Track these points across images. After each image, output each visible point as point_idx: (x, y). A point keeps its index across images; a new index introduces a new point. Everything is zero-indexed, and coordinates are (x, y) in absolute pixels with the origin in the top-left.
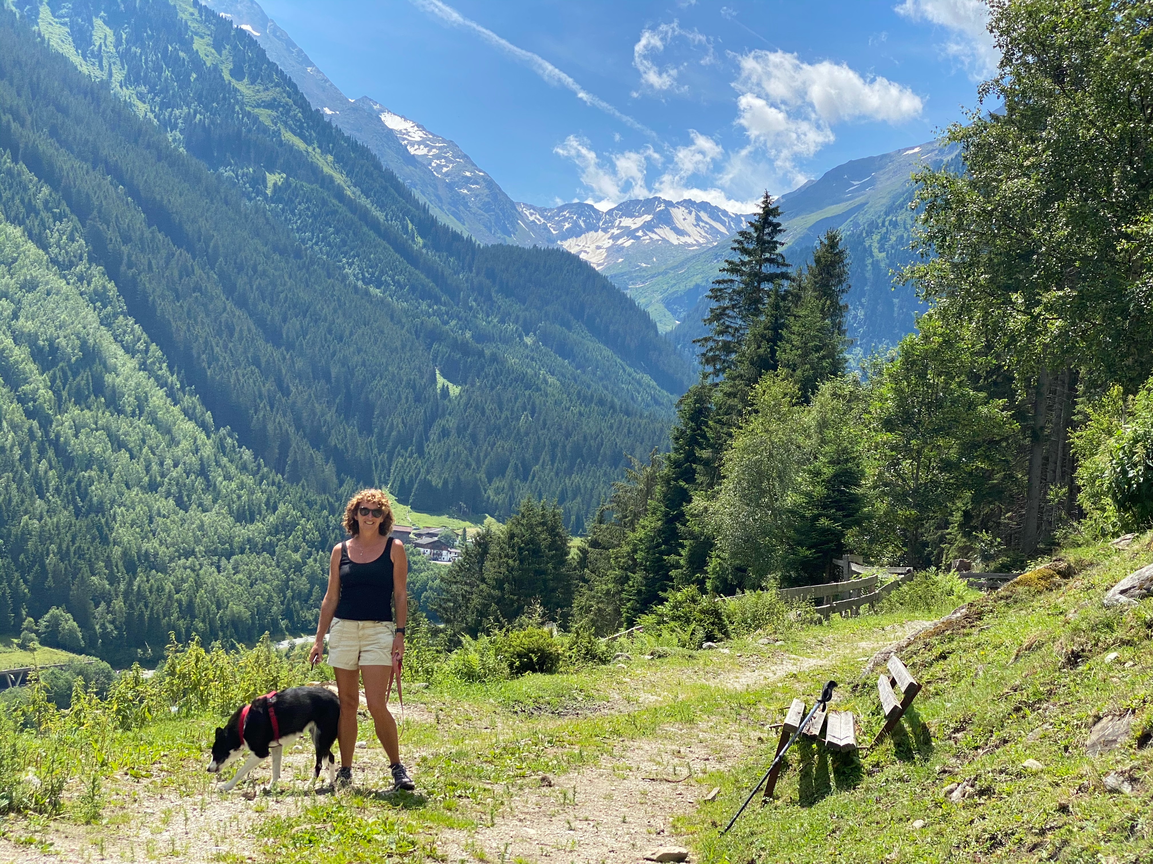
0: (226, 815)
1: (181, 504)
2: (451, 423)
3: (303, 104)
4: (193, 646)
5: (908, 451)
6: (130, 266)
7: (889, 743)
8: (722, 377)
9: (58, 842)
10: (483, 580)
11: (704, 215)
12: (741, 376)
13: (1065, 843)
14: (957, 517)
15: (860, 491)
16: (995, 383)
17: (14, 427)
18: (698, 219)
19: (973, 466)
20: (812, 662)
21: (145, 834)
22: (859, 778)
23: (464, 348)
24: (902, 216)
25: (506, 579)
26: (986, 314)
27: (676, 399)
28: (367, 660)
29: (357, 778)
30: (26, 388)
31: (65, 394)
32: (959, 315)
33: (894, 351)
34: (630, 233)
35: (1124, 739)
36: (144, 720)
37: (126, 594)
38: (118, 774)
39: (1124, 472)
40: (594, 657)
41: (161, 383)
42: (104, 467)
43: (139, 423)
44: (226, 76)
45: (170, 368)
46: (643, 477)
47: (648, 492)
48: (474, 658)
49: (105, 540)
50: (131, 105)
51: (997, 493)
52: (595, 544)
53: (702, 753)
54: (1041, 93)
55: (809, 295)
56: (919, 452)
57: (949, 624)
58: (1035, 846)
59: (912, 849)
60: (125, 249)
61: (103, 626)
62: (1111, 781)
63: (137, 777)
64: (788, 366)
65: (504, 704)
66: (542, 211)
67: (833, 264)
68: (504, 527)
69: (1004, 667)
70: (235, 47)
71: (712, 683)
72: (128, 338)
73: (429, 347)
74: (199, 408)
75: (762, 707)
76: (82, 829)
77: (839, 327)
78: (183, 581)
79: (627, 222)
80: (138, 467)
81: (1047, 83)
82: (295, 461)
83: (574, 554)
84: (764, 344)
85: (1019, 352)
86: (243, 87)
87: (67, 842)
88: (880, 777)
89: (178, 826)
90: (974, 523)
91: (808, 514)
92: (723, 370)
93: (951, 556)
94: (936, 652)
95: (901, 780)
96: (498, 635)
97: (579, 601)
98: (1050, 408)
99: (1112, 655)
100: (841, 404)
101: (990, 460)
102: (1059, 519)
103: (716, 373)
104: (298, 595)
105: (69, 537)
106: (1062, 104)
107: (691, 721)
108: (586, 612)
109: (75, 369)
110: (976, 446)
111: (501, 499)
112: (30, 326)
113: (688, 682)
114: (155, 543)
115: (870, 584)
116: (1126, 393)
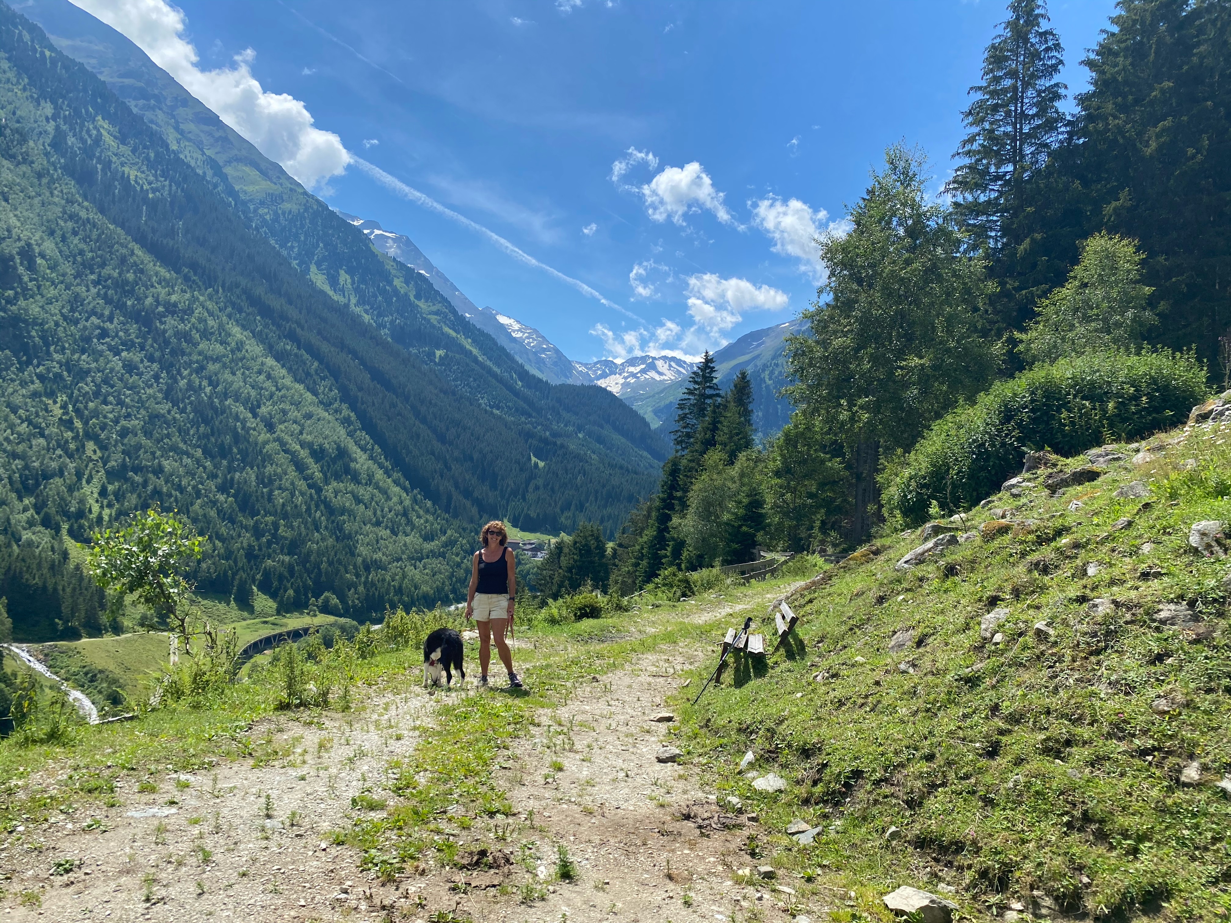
0: (419, 704)
1: (394, 533)
2: (540, 482)
3: (454, 312)
4: (399, 611)
5: (788, 488)
6: (362, 403)
7: (782, 651)
8: (686, 451)
9: (327, 723)
10: (560, 568)
11: (673, 364)
12: (696, 451)
13: (879, 702)
14: (818, 524)
15: (763, 511)
16: (834, 450)
17: (302, 494)
18: (670, 366)
19: (825, 495)
20: (741, 607)
21: (375, 717)
22: (767, 671)
23: (545, 441)
24: (781, 361)
25: (573, 566)
26: (828, 412)
27: (662, 464)
28: (494, 616)
29: (491, 681)
30: (308, 472)
31: (329, 474)
32: (812, 413)
33: (780, 434)
34: (634, 375)
35: (909, 643)
36: (373, 653)
37: (365, 583)
38: (359, 684)
39: (905, 496)
40: (620, 608)
41: (381, 466)
42: (351, 514)
43: (370, 489)
44: (412, 298)
45: (386, 458)
46: (645, 507)
47: (649, 516)
48: (555, 611)
49: (353, 554)
50: (360, 316)
51: (839, 510)
52: (620, 545)
53: (681, 660)
54: (852, 291)
55: (732, 405)
56: (795, 489)
57: (814, 583)
58: (863, 705)
59: (796, 709)
60: (360, 394)
61: (353, 601)
62: (902, 667)
63: (370, 685)
64: (721, 444)
65: (572, 637)
66: (585, 365)
67: (744, 388)
68: (571, 538)
69: (844, 606)
70: (416, 283)
71: (686, 620)
72: (363, 442)
73: (527, 441)
74: (402, 480)
75: (714, 632)
76: (340, 715)
77: (749, 422)
78: (396, 575)
79: (631, 369)
80: (370, 513)
81: (855, 286)
82: (455, 506)
83: (609, 551)
84: (708, 432)
85: (846, 432)
86: (422, 304)
87: (332, 723)
88: (778, 670)
89: (393, 712)
90: (827, 526)
91: (736, 524)
92: (686, 448)
93: (815, 545)
94: (807, 599)
95: (789, 671)
96: (568, 598)
97: (612, 577)
98: (865, 462)
99: (901, 597)
100: (752, 464)
101: (834, 491)
102: (873, 523)
103: (683, 449)
104: (459, 580)
105: (333, 553)
106: (863, 297)
107: (675, 642)
108: (617, 583)
109: (334, 460)
110: (826, 484)
111: (569, 523)
112: (309, 438)
113: (673, 621)
114: (380, 554)
115: (773, 561)
116: (905, 453)
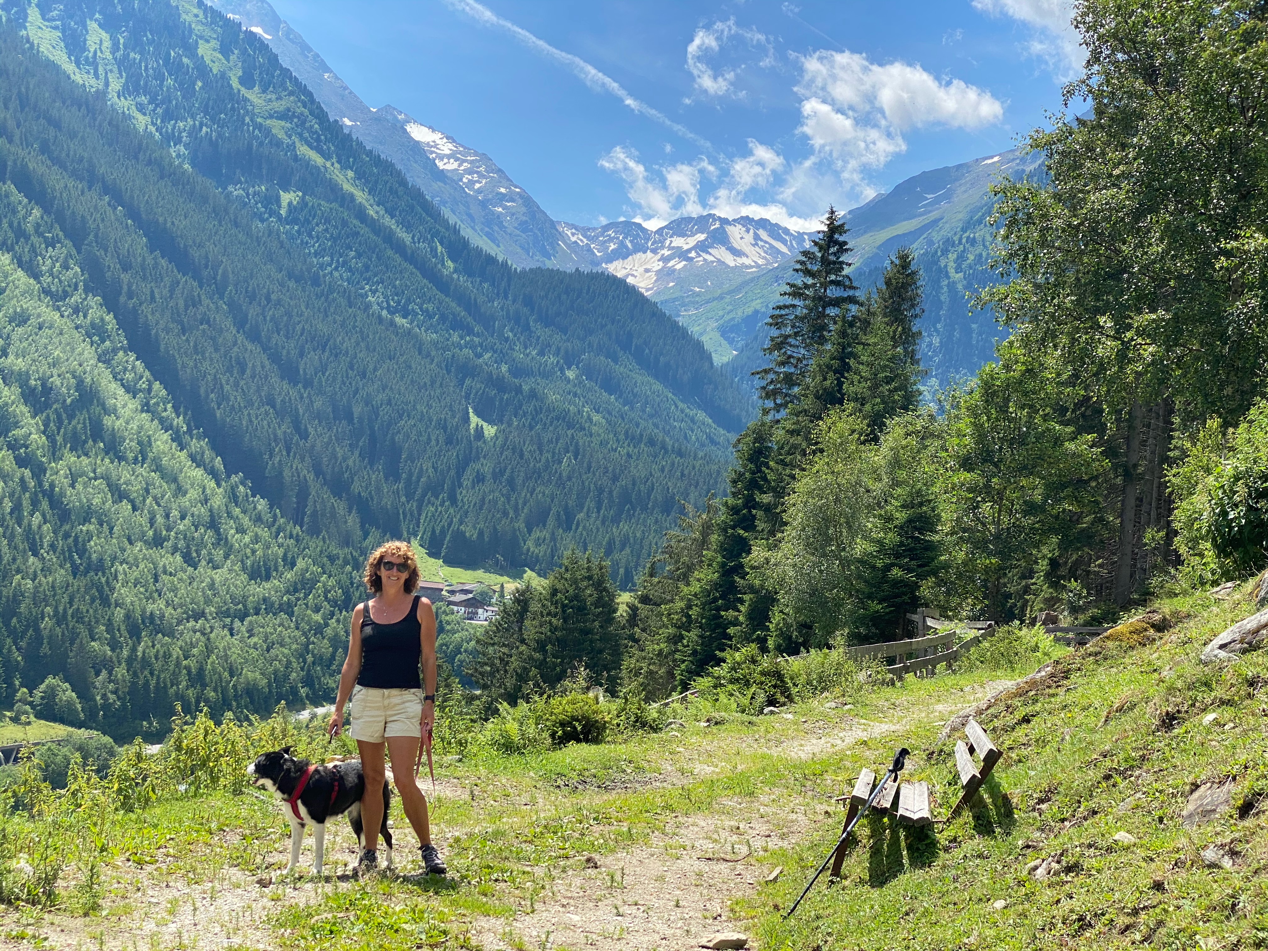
0: (238, 904)
1: (190, 560)
2: (486, 467)
3: (321, 115)
4: (201, 718)
5: (987, 492)
6: (131, 295)
7: (967, 816)
8: (784, 413)
9: (53, 936)
10: (523, 642)
11: (762, 233)
12: (804, 412)
13: (1160, 923)
14: (1043, 565)
15: (937, 538)
16: (1083, 416)
18: (757, 237)
19: (1058, 509)
20: (884, 727)
21: (150, 926)
22: (935, 855)
23: (499, 384)
24: (980, 233)
25: (549, 639)
26: (1073, 341)
27: (734, 437)
28: (394, 731)
30: (17, 432)
31: (59, 439)
32: (1042, 342)
33: (974, 382)
34: (682, 254)
35: (1224, 809)
36: (147, 800)
37: (130, 661)
38: (119, 860)
39: (1224, 513)
40: (644, 725)
41: (166, 426)
42: (104, 520)
43: (142, 471)
44: (235, 84)
45: (176, 408)
46: (698, 524)
47: (703, 543)
48: (512, 727)
49: (105, 602)
50: (130, 117)
51: (1087, 537)
52: (645, 600)
53: (763, 829)
54: (1132, 95)
55: (879, 321)
56: (1000, 494)
57: (1033, 684)
58: (1127, 928)
59: (992, 932)
60: (125, 277)
61: (104, 697)
62: (1210, 855)
63: (140, 864)
64: (854, 400)
65: (545, 778)
66: (584, 231)
67: (904, 286)
68: (545, 582)
69: (1093, 731)
70: (244, 52)
71: (775, 752)
72: (129, 376)
73: (461, 383)
74: (208, 454)
75: (829, 777)
76: (80, 922)
77: (911, 357)
78: (193, 646)
79: (678, 242)
80: (142, 520)
81: (1139, 84)
82: (315, 511)
83: (622, 611)
84: (831, 375)
85: (1109, 382)
86: (254, 96)
87: (63, 937)
88: (958, 853)
89: (186, 917)
90: (1063, 571)
91: (879, 564)
92: (785, 405)
93: (1036, 608)
94: (1019, 715)
95: (980, 856)
96: (539, 702)
97: (628, 663)
98: (1143, 443)
99: (1210, 717)
100: (913, 441)
101: (1079, 501)
102: (1155, 567)
103: (778, 408)
104: (319, 660)
105: (66, 598)
106: (1153, 108)
107: (751, 794)
108: (637, 674)
109: (71, 412)
110: (1063, 486)
111: (542, 551)
112: (20, 364)
113: (748, 752)
114: (162, 604)
115: (948, 640)
116: (1226, 425)
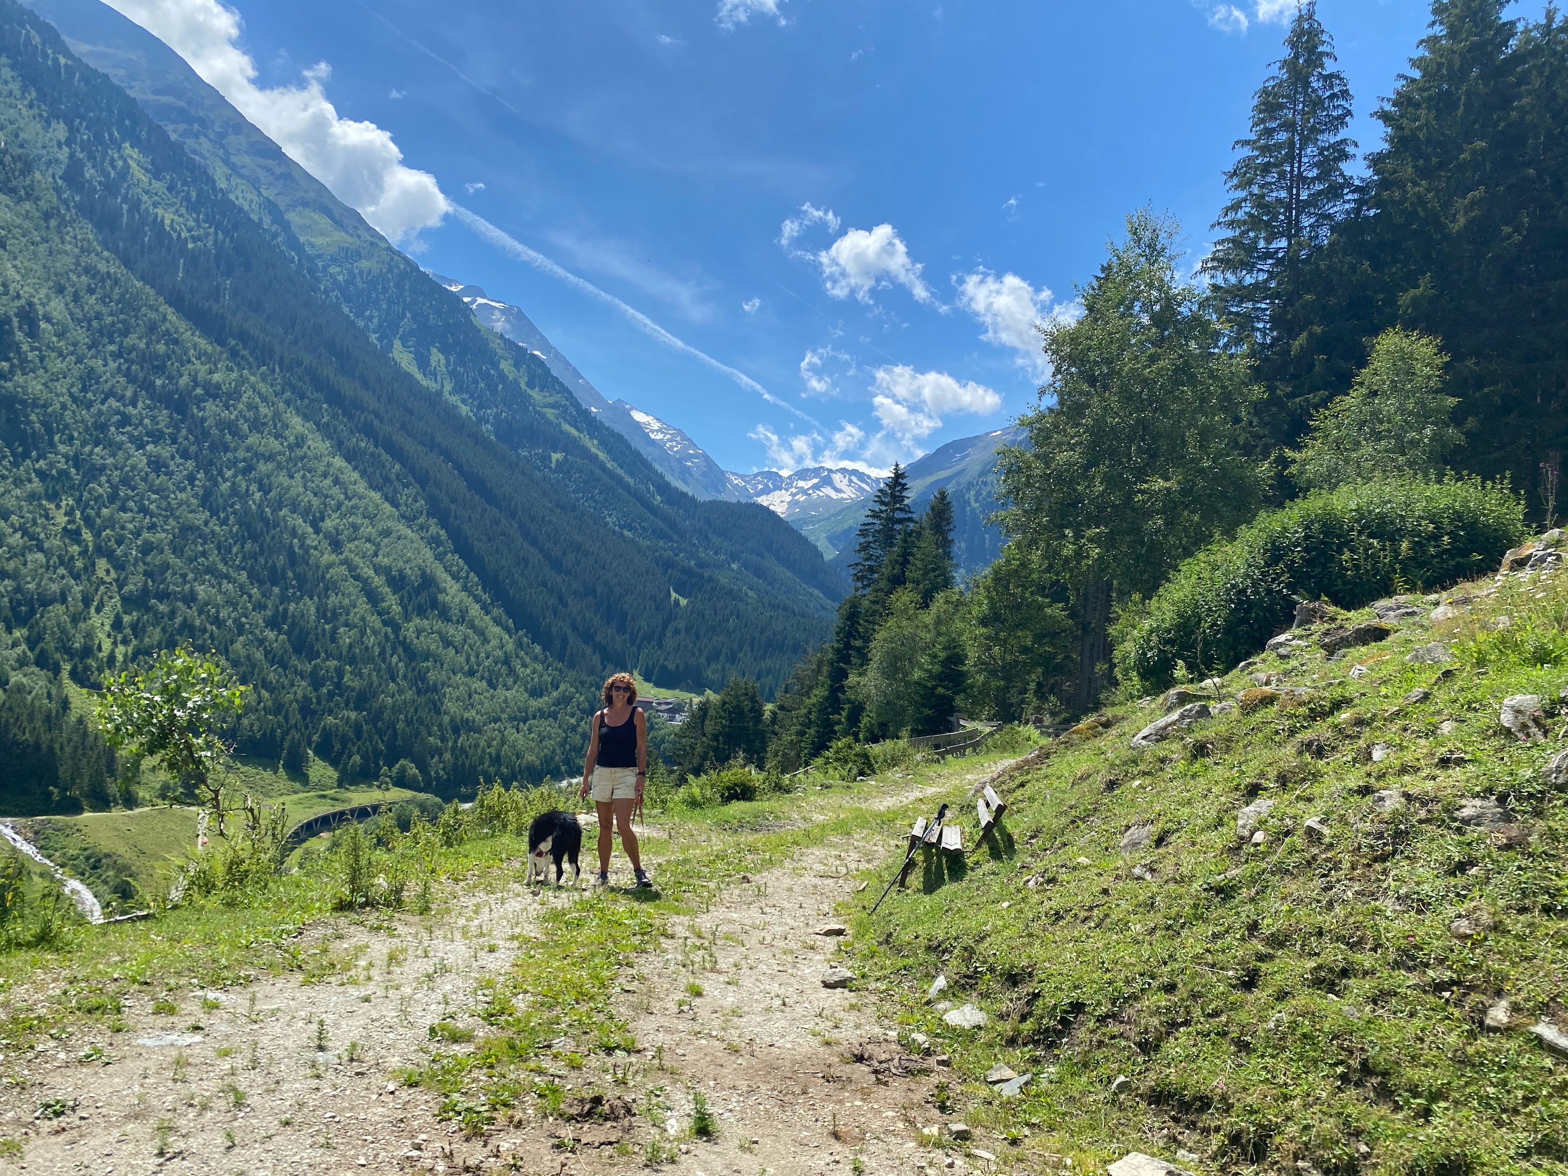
0: (518, 907)
1: (492, 685)
2: (681, 624)
3: (577, 405)
4: (496, 786)
5: (996, 640)
6: (456, 518)
7: (985, 848)
8: (868, 590)
9: (400, 928)
10: (704, 735)
11: (854, 479)
12: (881, 590)
13: (1107, 916)
14: (1033, 686)
15: (965, 668)
16: (1055, 592)
17: (375, 632)
18: (850, 481)
19: (1042, 650)
20: (933, 790)
21: (462, 922)
22: (965, 873)
23: (689, 572)
24: (990, 478)
25: (720, 733)
26: (1048, 545)
27: (837, 605)
28: (618, 795)
30: (385, 604)
31: (410, 608)
32: (1029, 546)
33: (987, 571)
34: (804, 492)
35: (1146, 842)
36: (462, 839)
37: (453, 749)
38: (443, 879)
39: (1144, 654)
40: (780, 788)
41: (477, 599)
42: (438, 659)
43: (462, 628)
44: (523, 386)
45: (484, 589)
46: (815, 661)
47: (819, 671)
48: (696, 791)
49: (437, 711)
50: (456, 407)
51: (1059, 669)
52: (782, 708)
53: (855, 856)
54: (1082, 393)
55: (927, 533)
56: (1005, 641)
57: (1026, 762)
58: (1086, 919)
59: (1001, 923)
60: (453, 507)
61: (437, 772)
62: (1137, 871)
63: (456, 881)
64: (913, 582)
65: (717, 824)
66: (743, 477)
67: (943, 511)
68: (718, 697)
69: (1064, 792)
70: (529, 367)
71: (863, 806)
72: (454, 569)
73: (665, 572)
74: (504, 617)
75: (899, 822)
76: (417, 918)
77: (948, 555)
78: (493, 739)
79: (801, 484)
80: (462, 659)
81: (1085, 387)
82: (572, 654)
83: (767, 715)
84: (897, 567)
85: (1071, 571)
86: (535, 394)
87: (406, 928)
88: (979, 872)
89: (485, 916)
90: (1046, 689)
91: (929, 685)
92: (869, 585)
93: (1029, 712)
94: (1017, 782)
95: (994, 873)
96: (713, 774)
97: (772, 747)
98: (1094, 609)
99: (1137, 783)
100: (951, 608)
101: (1054, 645)
102: (1103, 687)
103: (864, 587)
104: (574, 748)
105: (413, 709)
106: (1095, 402)
107: (849, 834)
108: (777, 755)
109: (417, 591)
110: (1044, 636)
111: (716, 677)
112: (386, 561)
113: (847, 806)
114: (474, 713)
115: (975, 732)
116: (1144, 598)
